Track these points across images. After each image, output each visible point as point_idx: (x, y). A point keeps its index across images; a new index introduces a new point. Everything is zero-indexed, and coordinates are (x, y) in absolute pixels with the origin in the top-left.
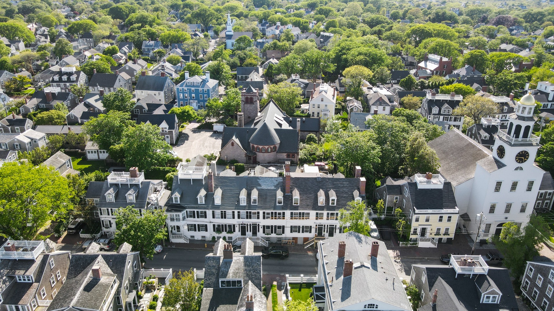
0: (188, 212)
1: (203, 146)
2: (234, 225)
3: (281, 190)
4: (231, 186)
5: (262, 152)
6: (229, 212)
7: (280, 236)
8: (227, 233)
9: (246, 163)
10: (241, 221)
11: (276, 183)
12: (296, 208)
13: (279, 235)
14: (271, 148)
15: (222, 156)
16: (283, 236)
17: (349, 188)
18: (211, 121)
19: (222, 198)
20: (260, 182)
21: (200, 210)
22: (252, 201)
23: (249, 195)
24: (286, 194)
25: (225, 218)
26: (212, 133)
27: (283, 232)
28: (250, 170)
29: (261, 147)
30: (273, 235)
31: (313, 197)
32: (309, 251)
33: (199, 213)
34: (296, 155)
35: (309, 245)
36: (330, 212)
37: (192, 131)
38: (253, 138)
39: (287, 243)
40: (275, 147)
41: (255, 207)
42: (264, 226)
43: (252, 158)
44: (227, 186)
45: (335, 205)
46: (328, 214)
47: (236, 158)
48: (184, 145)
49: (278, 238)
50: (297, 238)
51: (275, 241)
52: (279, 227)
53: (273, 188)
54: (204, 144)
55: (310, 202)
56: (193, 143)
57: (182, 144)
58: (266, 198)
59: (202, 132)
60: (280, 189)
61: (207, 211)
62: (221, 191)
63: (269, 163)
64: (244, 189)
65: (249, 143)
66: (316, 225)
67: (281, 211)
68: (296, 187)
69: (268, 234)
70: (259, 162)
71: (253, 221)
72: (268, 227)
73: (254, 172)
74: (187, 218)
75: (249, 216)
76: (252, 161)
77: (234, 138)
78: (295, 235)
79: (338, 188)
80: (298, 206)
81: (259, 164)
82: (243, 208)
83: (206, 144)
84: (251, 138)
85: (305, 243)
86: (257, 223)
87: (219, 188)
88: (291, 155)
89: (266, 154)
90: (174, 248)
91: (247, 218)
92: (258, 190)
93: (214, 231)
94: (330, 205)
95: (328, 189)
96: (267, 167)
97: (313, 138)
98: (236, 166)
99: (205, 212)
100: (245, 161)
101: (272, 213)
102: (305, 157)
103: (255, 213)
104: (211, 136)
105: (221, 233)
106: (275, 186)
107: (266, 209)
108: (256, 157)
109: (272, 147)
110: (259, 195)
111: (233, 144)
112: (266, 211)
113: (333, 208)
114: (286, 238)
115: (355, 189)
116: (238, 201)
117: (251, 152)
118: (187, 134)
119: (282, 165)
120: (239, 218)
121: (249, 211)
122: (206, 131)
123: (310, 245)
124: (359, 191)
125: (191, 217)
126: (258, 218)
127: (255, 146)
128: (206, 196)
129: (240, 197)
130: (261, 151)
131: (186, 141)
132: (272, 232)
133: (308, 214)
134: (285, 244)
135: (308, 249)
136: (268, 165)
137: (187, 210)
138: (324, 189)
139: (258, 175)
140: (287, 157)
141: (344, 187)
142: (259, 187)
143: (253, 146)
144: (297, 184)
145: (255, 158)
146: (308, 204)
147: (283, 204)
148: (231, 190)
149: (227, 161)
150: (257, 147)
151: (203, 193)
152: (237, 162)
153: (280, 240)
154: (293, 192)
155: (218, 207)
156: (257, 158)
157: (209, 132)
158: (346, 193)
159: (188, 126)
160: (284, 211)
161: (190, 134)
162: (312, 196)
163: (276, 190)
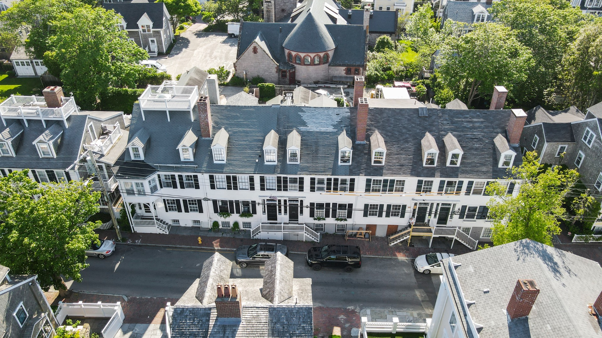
0: (163, 178)
1: (210, 56)
2: (254, 203)
3: (348, 134)
4: (247, 126)
5: (305, 65)
6: (243, 179)
7: (343, 223)
8: (241, 216)
9: (279, 83)
10: (267, 194)
11: (337, 119)
12: (378, 171)
13: (341, 220)
14: (320, 57)
15: (239, 71)
16: (349, 222)
17: (485, 130)
18: (225, 19)
19: (229, 150)
20: (305, 117)
21: (184, 174)
22: (288, 156)
23: (282, 144)
24: (358, 142)
25: (236, 188)
26: (225, 37)
27: (350, 216)
28: (285, 94)
29: (302, 55)
30: (330, 221)
31: (413, 149)
32: (399, 252)
33: (184, 179)
34: (361, 69)
35: (399, 241)
36: (447, 180)
37: (195, 35)
38: (289, 41)
39: (355, 235)
40: (327, 56)
41: (295, 169)
42: (312, 204)
43: (288, 74)
44: (238, 125)
45: (458, 165)
46: (442, 183)
47: (262, 74)
48: (180, 55)
49: (338, 225)
50: (375, 226)
51: (332, 231)
52: (342, 207)
53: (331, 129)
54: (212, 53)
55: (406, 159)
56: (196, 52)
57: (177, 54)
58: (317, 151)
59: (210, 36)
60: (345, 132)
61: (199, 175)
62: (227, 135)
63: (316, 83)
64: (273, 132)
65: (283, 49)
66: (416, 204)
67: (348, 178)
68: (378, 128)
69: (319, 219)
70: (299, 82)
71: (292, 193)
72: (320, 206)
73: (292, 97)
74: (161, 187)
75: (282, 185)
76: (287, 80)
77: (258, 39)
78: (372, 220)
79: (462, 131)
80: (381, 168)
81: (299, 83)
82: (272, 170)
83: (215, 54)
84: (287, 40)
85: (391, 237)
86: (299, 199)
87: (223, 129)
88: (353, 69)
89: (311, 68)
90: (140, 246)
91: (279, 189)
92: (301, 133)
93: (216, 211)
94: (448, 164)
95: (443, 133)
96: (313, 89)
97: (388, 43)
98: (262, 88)
99: (196, 177)
100: (276, 79)
101: (329, 180)
102: (376, 72)
103: (294, 181)
104: (224, 42)
105: (229, 215)
106: (335, 126)
107: (316, 172)
108: (294, 73)
109: (322, 54)
110: (304, 144)
111: (255, 51)
112: (317, 177)
113: (454, 172)
114: (353, 227)
115: (498, 133)
116: (261, 156)
117: (286, 63)
118: (187, 39)
119: (339, 86)
120: (262, 188)
121: (282, 176)
122: (217, 35)
123: (402, 240)
124: (506, 137)
125: (168, 185)
126: (301, 189)
127: (294, 53)
128: (196, 146)
129: (265, 148)
130: (302, 62)
131: (184, 49)
132: (327, 215)
133: (402, 183)
134: (351, 236)
135: (398, 248)
136: (314, 86)
137: (158, 173)
138: (434, 131)
139: (298, 103)
140: (347, 73)
141: (474, 128)
142: (303, 128)
143: (290, 54)
144: (378, 122)
145: (293, 75)
146: (403, 162)
147: (350, 163)
148: (247, 132)
149: (247, 79)
150: (296, 56)
151: (190, 138)
152: (263, 81)
153: (342, 229)
154: (373, 138)
155: (220, 168)
156: (297, 74)
157: (222, 35)
158: (480, 140)
159: (191, 27)
160: (353, 177)
161: (193, 39)
162: (410, 146)
163: (337, 134)
